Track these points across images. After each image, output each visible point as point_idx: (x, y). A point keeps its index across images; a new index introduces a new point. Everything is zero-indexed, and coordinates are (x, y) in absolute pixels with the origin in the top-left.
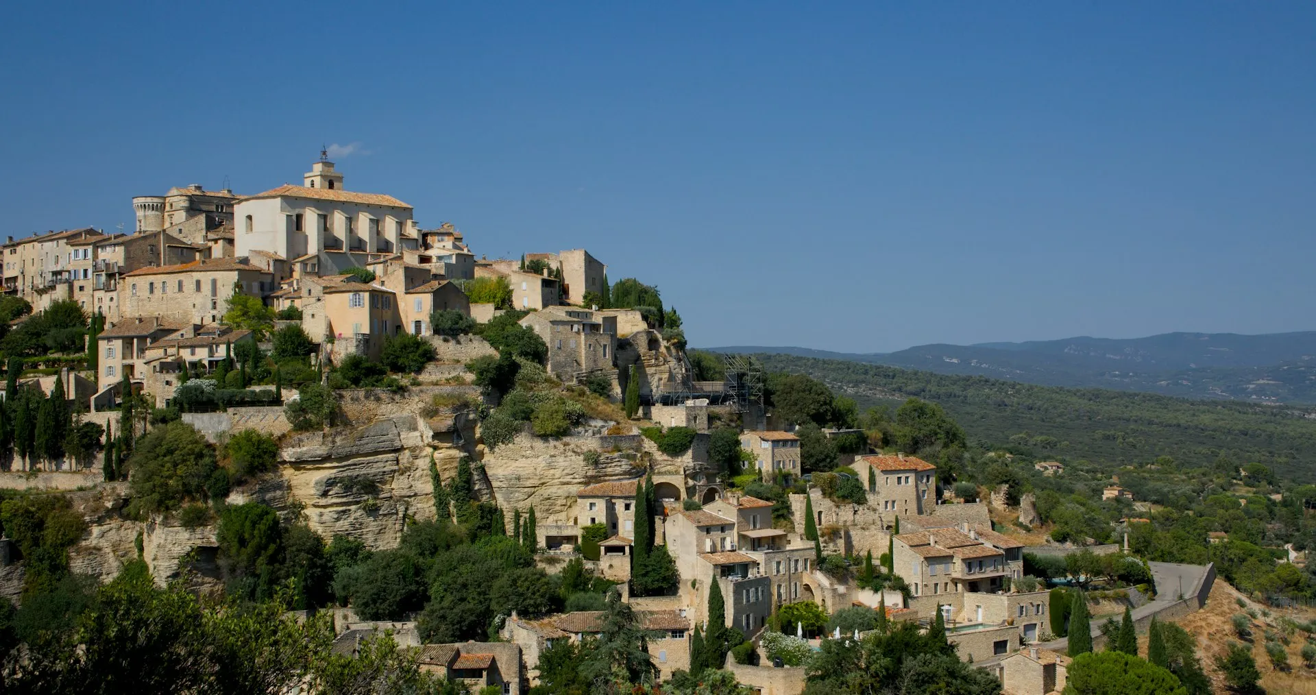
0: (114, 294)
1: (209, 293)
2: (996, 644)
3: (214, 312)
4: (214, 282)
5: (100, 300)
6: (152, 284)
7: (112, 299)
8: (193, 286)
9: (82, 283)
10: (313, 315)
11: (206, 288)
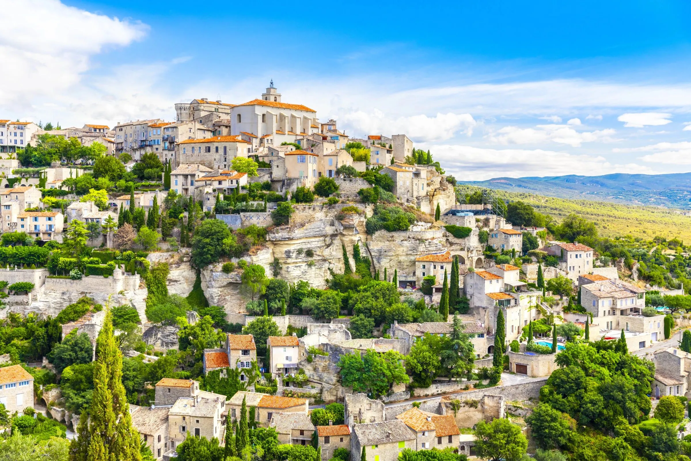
0: (173, 153)
1: (223, 154)
2: (640, 343)
3: (225, 163)
4: (225, 148)
5: (166, 155)
6: (193, 148)
7: (172, 155)
8: (215, 150)
9: (157, 146)
10: (278, 166)
11: (221, 151)
